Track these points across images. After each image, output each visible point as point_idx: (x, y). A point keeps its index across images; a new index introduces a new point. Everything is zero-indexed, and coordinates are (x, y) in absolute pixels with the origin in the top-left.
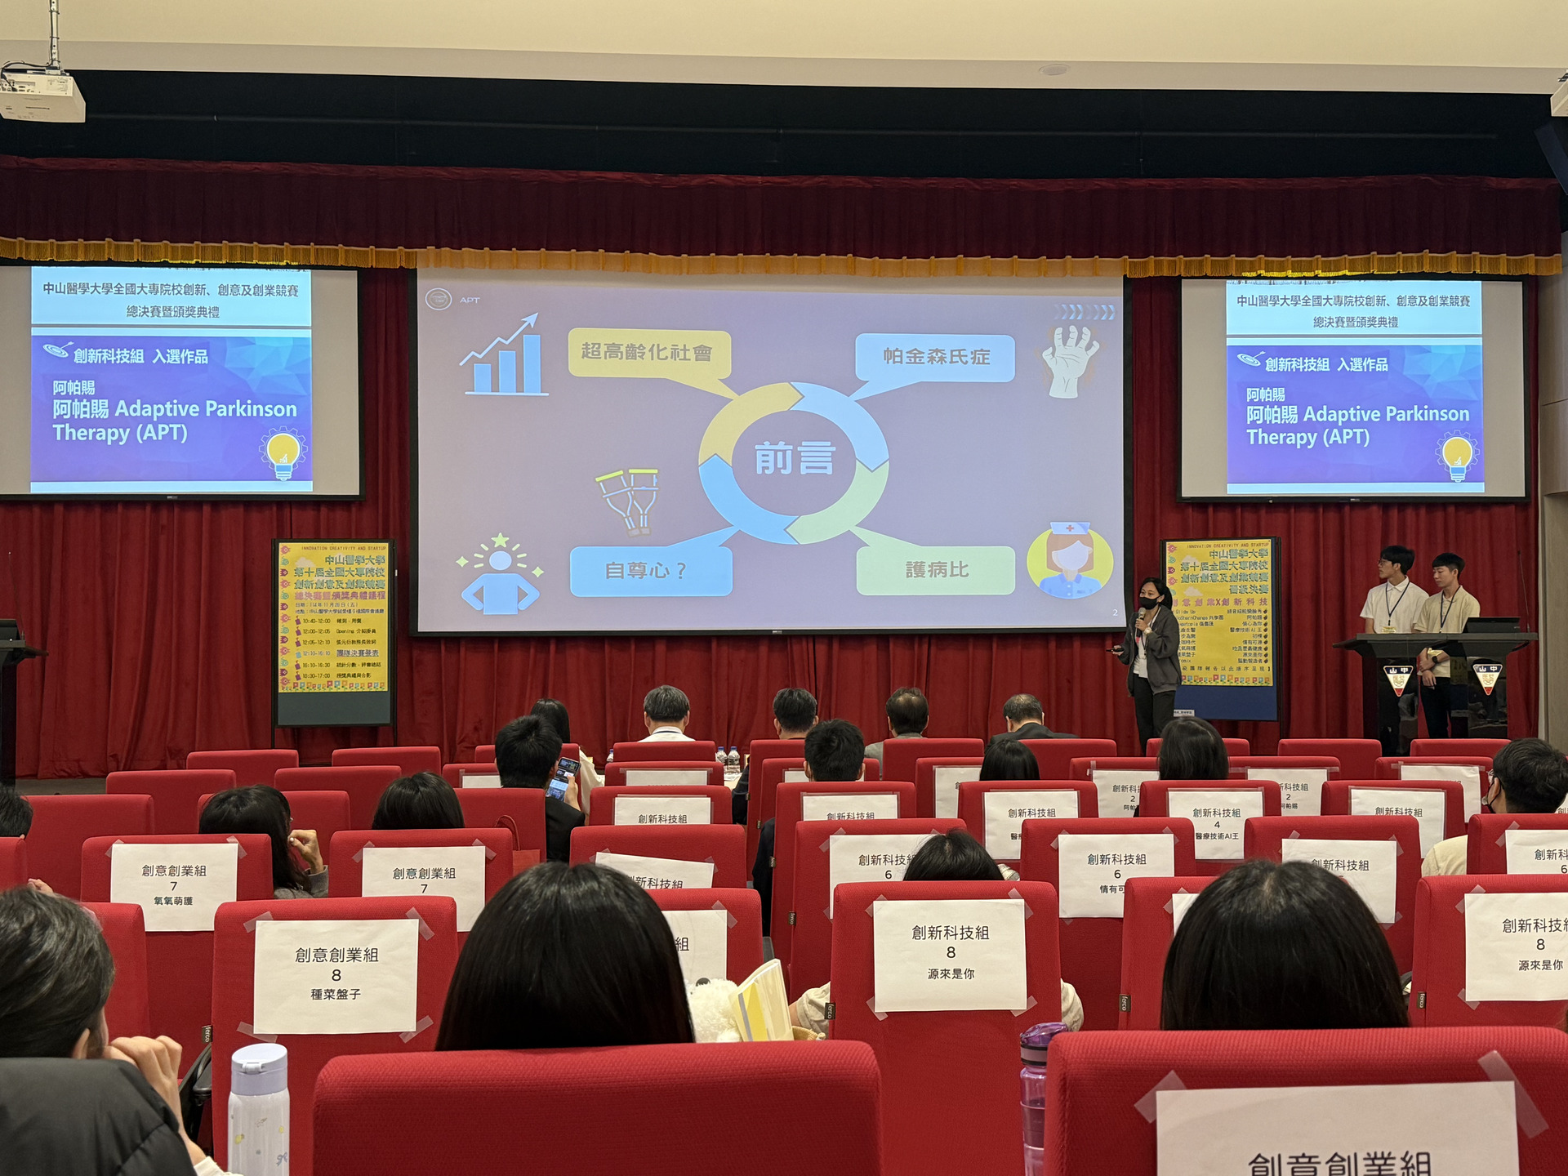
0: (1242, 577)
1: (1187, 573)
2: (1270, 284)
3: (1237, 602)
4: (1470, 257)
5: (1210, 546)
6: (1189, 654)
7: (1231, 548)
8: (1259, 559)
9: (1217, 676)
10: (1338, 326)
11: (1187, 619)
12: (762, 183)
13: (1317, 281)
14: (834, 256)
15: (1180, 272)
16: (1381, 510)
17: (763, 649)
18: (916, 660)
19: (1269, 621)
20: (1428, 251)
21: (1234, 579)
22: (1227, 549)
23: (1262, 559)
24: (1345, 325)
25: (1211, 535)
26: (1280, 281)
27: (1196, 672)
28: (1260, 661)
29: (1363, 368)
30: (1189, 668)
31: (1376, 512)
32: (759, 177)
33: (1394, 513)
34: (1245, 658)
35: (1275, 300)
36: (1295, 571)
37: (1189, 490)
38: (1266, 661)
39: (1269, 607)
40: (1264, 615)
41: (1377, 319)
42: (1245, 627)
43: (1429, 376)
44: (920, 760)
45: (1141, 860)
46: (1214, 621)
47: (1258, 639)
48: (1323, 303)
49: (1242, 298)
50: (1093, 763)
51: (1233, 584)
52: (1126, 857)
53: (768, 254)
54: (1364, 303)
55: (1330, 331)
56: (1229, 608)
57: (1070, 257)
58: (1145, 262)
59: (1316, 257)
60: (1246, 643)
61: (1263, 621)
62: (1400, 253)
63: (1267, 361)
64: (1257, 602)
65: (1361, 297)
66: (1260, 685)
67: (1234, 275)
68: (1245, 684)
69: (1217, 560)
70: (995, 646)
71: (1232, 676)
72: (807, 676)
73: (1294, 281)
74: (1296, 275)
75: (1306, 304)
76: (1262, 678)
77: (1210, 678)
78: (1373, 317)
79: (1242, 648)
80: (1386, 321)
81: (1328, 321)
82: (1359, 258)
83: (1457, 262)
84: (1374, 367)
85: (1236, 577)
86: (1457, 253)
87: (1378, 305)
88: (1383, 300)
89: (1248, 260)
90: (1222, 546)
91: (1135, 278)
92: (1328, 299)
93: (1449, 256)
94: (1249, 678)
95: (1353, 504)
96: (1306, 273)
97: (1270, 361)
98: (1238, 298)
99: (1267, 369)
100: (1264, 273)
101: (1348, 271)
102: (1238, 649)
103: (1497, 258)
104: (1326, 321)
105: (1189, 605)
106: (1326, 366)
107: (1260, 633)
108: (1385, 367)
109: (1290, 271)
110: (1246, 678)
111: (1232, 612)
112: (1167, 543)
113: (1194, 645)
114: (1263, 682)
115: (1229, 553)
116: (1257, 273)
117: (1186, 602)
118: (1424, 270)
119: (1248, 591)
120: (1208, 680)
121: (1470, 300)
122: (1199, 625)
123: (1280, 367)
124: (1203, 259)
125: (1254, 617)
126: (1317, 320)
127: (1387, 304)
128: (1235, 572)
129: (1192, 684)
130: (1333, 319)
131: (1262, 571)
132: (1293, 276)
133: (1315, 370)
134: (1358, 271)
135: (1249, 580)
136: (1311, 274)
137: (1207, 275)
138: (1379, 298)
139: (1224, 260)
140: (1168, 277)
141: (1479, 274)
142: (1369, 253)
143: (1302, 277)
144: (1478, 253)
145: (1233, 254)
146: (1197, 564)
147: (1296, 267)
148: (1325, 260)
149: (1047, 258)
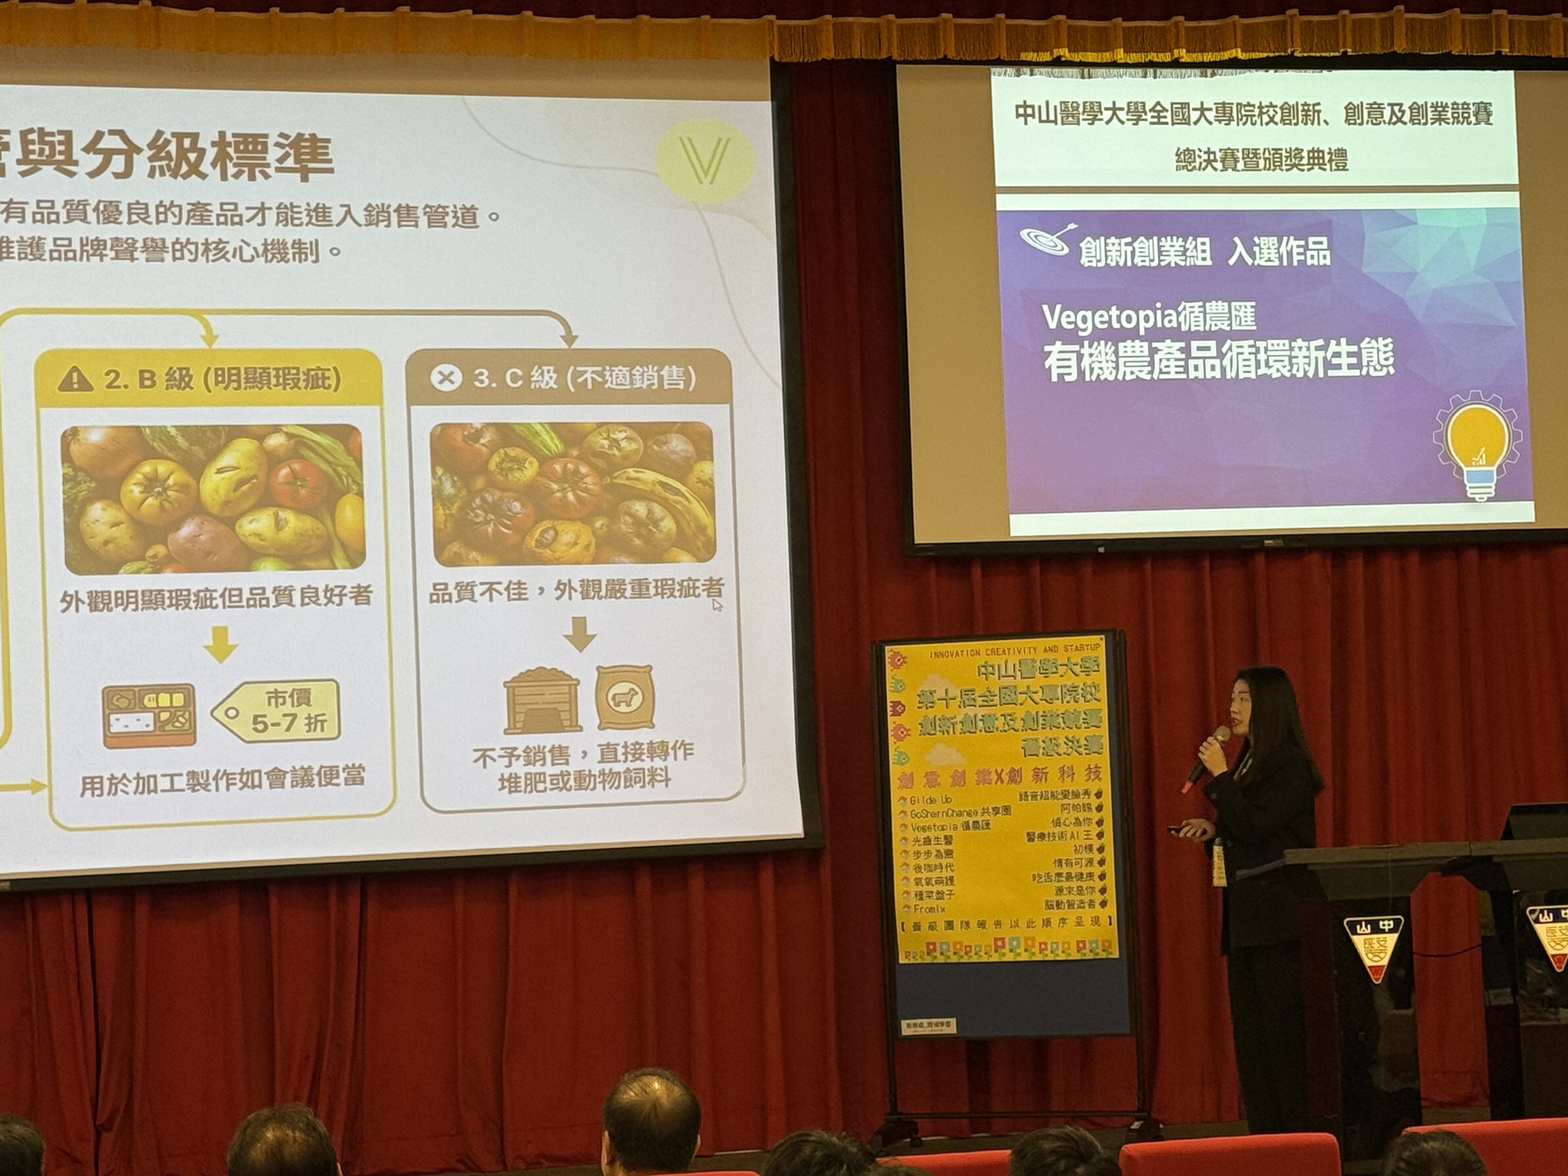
0: (1048, 720)
1: (931, 714)
2: (1083, 77)
4: (1488, 22)
5: (977, 653)
6: (940, 895)
7: (1022, 656)
8: (1082, 680)
9: (1003, 939)
10: (1225, 169)
11: (934, 815)
13: (1178, 70)
15: (889, 49)
16: (1329, 563)
18: (333, 935)
19: (1107, 814)
20: (1402, 7)
21: (1031, 724)
22: (1013, 659)
23: (1089, 680)
24: (1241, 165)
26: (1103, 71)
27: (958, 934)
28: (1091, 903)
29: (1280, 258)
30: (941, 925)
31: (1318, 565)
33: (1357, 566)
34: (1058, 898)
35: (1093, 112)
36: (1159, 700)
38: (1103, 904)
39: (1106, 785)
40: (1095, 802)
41: (1305, 154)
42: (1057, 830)
43: (1416, 274)
46: (992, 818)
47: (1086, 855)
48: (1193, 119)
49: (1025, 106)
51: (1030, 735)
54: (1278, 118)
55: (1209, 178)
56: (1021, 788)
57: (646, 15)
58: (815, 26)
59: (1174, 19)
60: (1060, 865)
61: (1096, 816)
62: (1346, 12)
63: (1083, 245)
64: (1081, 774)
65: (1271, 105)
66: (1090, 956)
67: (1004, 56)
68: (1062, 957)
69: (995, 683)
70: (513, 891)
71: (1033, 939)
72: (72, 982)
73: (1132, 70)
74: (1135, 57)
75: (1159, 120)
76: (1097, 942)
77: (986, 946)
78: (1297, 149)
79: (1053, 878)
80: (1323, 158)
81: (1205, 157)
82: (1261, 23)
83: (1463, 32)
84: (1302, 257)
85: (1035, 720)
86: (1462, 12)
87: (1306, 124)
88: (1315, 111)
89: (1032, 26)
90: (1004, 651)
91: (792, 63)
92: (1202, 110)
93: (1445, 18)
94: (1069, 943)
95: (1270, 551)
96: (1154, 54)
97: (1089, 246)
98: (1018, 107)
99: (1082, 262)
100: (1068, 55)
101: (1242, 51)
102: (1043, 879)
103: (1543, 22)
104: (1200, 157)
105: (939, 784)
106: (1204, 255)
107: (1088, 842)
108: (1325, 257)
109: (1122, 50)
110: (1064, 943)
111: (1030, 798)
112: (887, 648)
113: (950, 874)
114: (1099, 951)
115: (1018, 667)
116: (1052, 54)
117: (932, 779)
118: (1396, 49)
119: (1061, 751)
120: (983, 951)
121: (1492, 109)
122: (960, 828)
123: (1109, 258)
124: (937, 24)
125: (1075, 808)
126: (1182, 156)
127: (1326, 122)
128: (1033, 709)
129: (949, 961)
130: (1214, 153)
131: (1088, 706)
132: (1128, 61)
133: (1182, 264)
134: (1262, 52)
135: (1062, 725)
136: (1166, 57)
137: (949, 57)
138: (1306, 108)
139: (983, 25)
140: (867, 61)
141: (1506, 55)
142: (1283, 13)
143: (1145, 63)
144: (1505, 12)
145: (1000, 13)
146: (951, 694)
147: (1132, 42)
148: (1192, 28)
149: (596, 18)
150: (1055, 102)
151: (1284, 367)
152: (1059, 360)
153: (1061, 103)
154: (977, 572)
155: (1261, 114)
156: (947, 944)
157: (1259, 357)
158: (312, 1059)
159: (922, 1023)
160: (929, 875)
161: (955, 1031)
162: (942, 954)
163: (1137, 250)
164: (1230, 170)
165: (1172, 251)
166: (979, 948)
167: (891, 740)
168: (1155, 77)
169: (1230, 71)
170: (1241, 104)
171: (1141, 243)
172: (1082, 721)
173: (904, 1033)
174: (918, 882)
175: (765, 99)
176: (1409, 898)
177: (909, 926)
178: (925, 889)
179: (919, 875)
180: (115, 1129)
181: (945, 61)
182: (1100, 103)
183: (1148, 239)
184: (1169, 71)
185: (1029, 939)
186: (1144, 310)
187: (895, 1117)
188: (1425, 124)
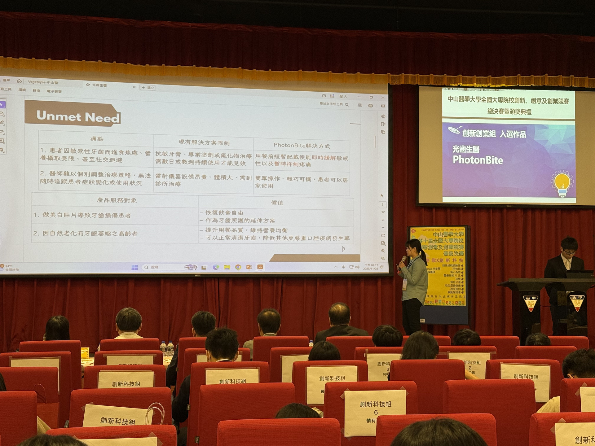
0: (450, 247)
2: (465, 90)
3: (448, 260)
4: (569, 79)
5: (433, 230)
7: (444, 231)
8: (459, 237)
9: (437, 300)
10: (500, 114)
12: (191, 26)
13: (489, 89)
14: (231, 68)
15: (417, 82)
16: (522, 213)
17: (190, 285)
18: (275, 291)
19: (464, 271)
20: (547, 74)
22: (442, 232)
23: (461, 238)
24: (504, 113)
25: (434, 225)
26: (470, 89)
28: (459, 292)
29: (513, 136)
31: (520, 213)
32: (190, 24)
33: (530, 213)
34: (451, 291)
35: (467, 99)
36: (478, 244)
37: (422, 200)
38: (463, 293)
39: (464, 263)
40: (461, 268)
41: (520, 110)
42: (452, 274)
43: (548, 141)
44: (273, 349)
45: (389, 404)
46: (435, 270)
47: (459, 280)
48: (492, 101)
49: (450, 97)
50: (367, 350)
51: (446, 250)
52: (380, 403)
53: (195, 66)
54: (514, 101)
55: (496, 116)
56: (443, 263)
57: (359, 73)
58: (400, 76)
59: (489, 76)
60: (452, 283)
61: (461, 271)
62: (533, 75)
63: (463, 131)
64: (458, 261)
65: (512, 98)
66: (459, 305)
67: (446, 85)
68: (452, 305)
69: (437, 238)
70: (318, 283)
71: (445, 300)
72: (214, 300)
73: (477, 89)
74: (478, 85)
75: (484, 101)
76: (461, 302)
77: (433, 302)
78: (518, 109)
79: (450, 286)
80: (525, 111)
81: (495, 110)
82: (511, 78)
83: (563, 81)
84: (519, 136)
85: (447, 247)
86: (562, 76)
87: (521, 103)
88: (523, 100)
89: (453, 77)
90: (440, 230)
91: (394, 85)
92: (495, 99)
93: (558, 77)
94: (454, 302)
95: (508, 208)
96: (483, 85)
97: (465, 132)
98: (448, 97)
99: (463, 136)
100: (462, 84)
101: (506, 84)
102: (448, 286)
103: (583, 79)
104: (494, 110)
106: (494, 135)
107: (459, 277)
108: (525, 136)
109: (476, 84)
110: (452, 302)
111: (445, 266)
112: (411, 228)
114: (461, 304)
115: (443, 234)
116: (458, 84)
118: (545, 84)
119: (453, 255)
121: (569, 100)
123: (470, 135)
124: (429, 76)
125: (456, 269)
126: (489, 110)
127: (526, 102)
128: (447, 244)
130: (497, 110)
131: (460, 244)
133: (488, 137)
134: (511, 85)
135: (454, 248)
136: (486, 86)
137: (432, 84)
138: (521, 99)
139: (441, 77)
140: (412, 85)
141: (573, 87)
142: (517, 75)
143: (481, 87)
144: (574, 76)
145: (445, 74)
146: (426, 240)
147: (478, 82)
148: (493, 79)
149: (347, 73)
150: (458, 96)
154: (434, 211)
155: (510, 100)
161: (424, 322)
163: (477, 133)
165: (486, 134)
166: (431, 302)
168: (483, 91)
169: (503, 89)
170: (505, 98)
171: (478, 131)
172: (459, 248)
175: (386, 94)
176: (540, 292)
181: (431, 86)
182: (469, 97)
183: (480, 130)
184: (487, 89)
188: (552, 104)
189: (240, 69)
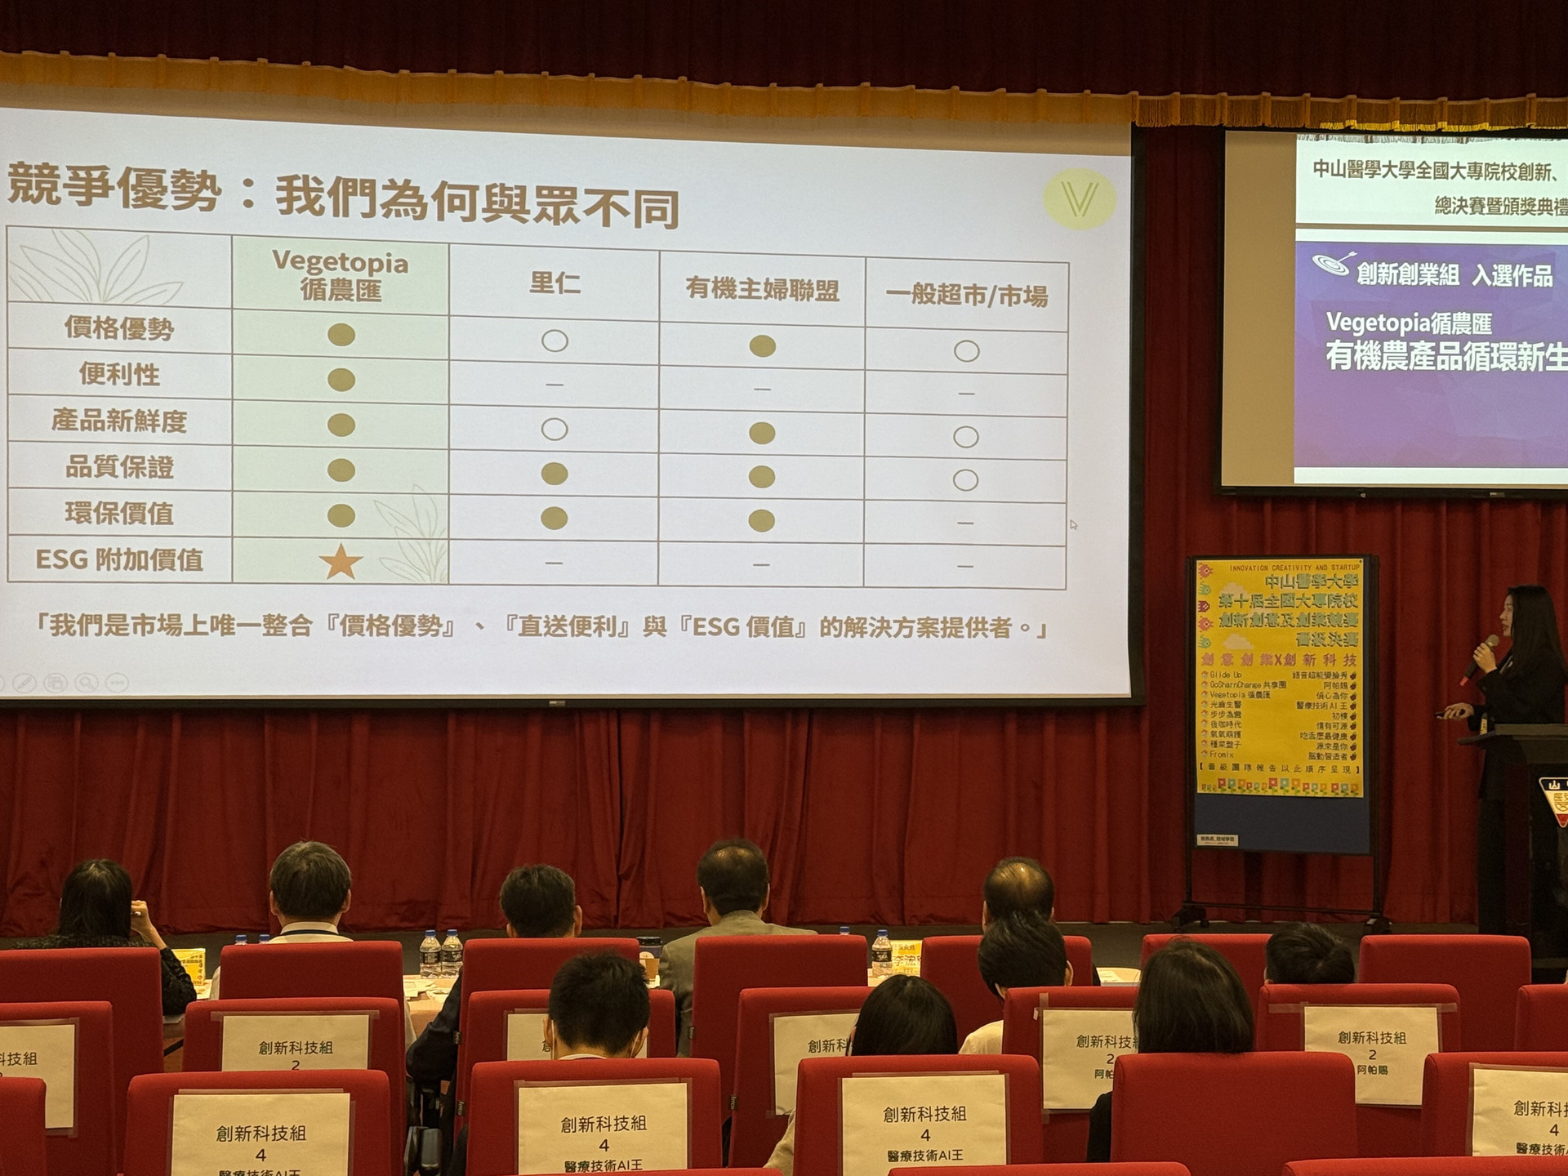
0: (1317, 620)
1: (1229, 611)
2: (1367, 142)
3: (1308, 659)
5: (1266, 568)
6: (1230, 744)
7: (1299, 572)
8: (1344, 591)
9: (1276, 780)
10: (1473, 213)
11: (1228, 686)
13: (1441, 138)
14: (657, 80)
15: (1221, 120)
16: (1539, 512)
17: (535, 731)
18: (787, 751)
19: (1359, 691)
21: (1303, 622)
22: (1293, 574)
23: (1350, 592)
24: (1486, 210)
25: (1267, 553)
26: (1380, 137)
27: (1242, 774)
28: (1344, 757)
29: (1513, 281)
30: (1230, 767)
31: (1530, 512)
33: (1561, 515)
34: (1319, 751)
35: (1373, 168)
36: (1402, 609)
37: (1230, 477)
38: (1353, 757)
39: (1359, 669)
40: (1350, 682)
41: (1536, 202)
42: (1321, 701)
46: (1272, 691)
47: (1341, 721)
48: (1450, 175)
49: (1321, 163)
51: (1303, 630)
53: (547, 73)
54: (1517, 175)
55: (1462, 219)
56: (1295, 669)
57: (1044, 90)
58: (1166, 101)
59: (1440, 99)
60: (1322, 727)
61: (1350, 692)
63: (1360, 268)
64: (1340, 661)
65: (1512, 165)
66: (1341, 795)
67: (1308, 126)
68: (1320, 795)
69: (1278, 591)
70: (917, 727)
72: (606, 776)
73: (1405, 137)
74: (1408, 128)
75: (1424, 175)
76: (1347, 785)
77: (1263, 784)
78: (1530, 198)
79: (1316, 736)
80: (1551, 205)
81: (1459, 203)
82: (1506, 104)
84: (1530, 281)
85: (1307, 619)
87: (1539, 180)
88: (1546, 170)
89: (1330, 103)
90: (1286, 568)
91: (1150, 128)
92: (1458, 168)
94: (1325, 785)
95: (1494, 499)
96: (1422, 125)
97: (1365, 269)
98: (1316, 164)
99: (1359, 281)
100: (1356, 125)
101: (1490, 125)
102: (1308, 736)
104: (1454, 203)
105: (1232, 664)
106: (1454, 277)
107: (1344, 711)
108: (1548, 281)
109: (1398, 122)
110: (1322, 785)
111: (1301, 677)
112: (1198, 562)
113: (1238, 729)
114: (1350, 793)
115: (1296, 580)
116: (1344, 124)
117: (1227, 659)
119: (1326, 643)
120: (1261, 785)
122: (1247, 697)
123: (1380, 279)
124: (1259, 100)
125: (1335, 685)
126: (1441, 203)
127: (1555, 179)
128: (1306, 611)
129: (1235, 793)
130: (1466, 200)
131: (1348, 611)
132: (1403, 130)
133: (1436, 283)
134: (1505, 125)
136: (1432, 128)
137: (1266, 125)
138: (1539, 167)
139: (1294, 102)
140: (1205, 127)
142: (1525, 96)
143: (1416, 132)
145: (1307, 92)
146: (1244, 598)
147: (1407, 116)
148: (1453, 106)
149: (1007, 92)
150: (1344, 160)
151: (1512, 363)
152: (1337, 354)
153: (1349, 161)
154: (1268, 507)
155: (1504, 171)
156: (1234, 780)
157: (1492, 355)
158: (770, 837)
159: (1212, 838)
160: (1222, 729)
161: (1237, 845)
162: (1229, 788)
163: (1402, 273)
164: (1477, 214)
165: (1431, 274)
166: (1258, 784)
167: (1198, 629)
168: (1422, 143)
169: (1483, 139)
170: (1488, 164)
171: (1405, 267)
172: (1343, 621)
173: (1198, 844)
174: (1213, 734)
175: (1125, 154)
177: (1206, 766)
178: (1219, 739)
179: (1215, 729)
180: (631, 878)
181: (1263, 128)
183: (1410, 265)
184: (1436, 138)
185: (1296, 780)
186: (1405, 318)
187: (1190, 904)
189: (683, 81)
